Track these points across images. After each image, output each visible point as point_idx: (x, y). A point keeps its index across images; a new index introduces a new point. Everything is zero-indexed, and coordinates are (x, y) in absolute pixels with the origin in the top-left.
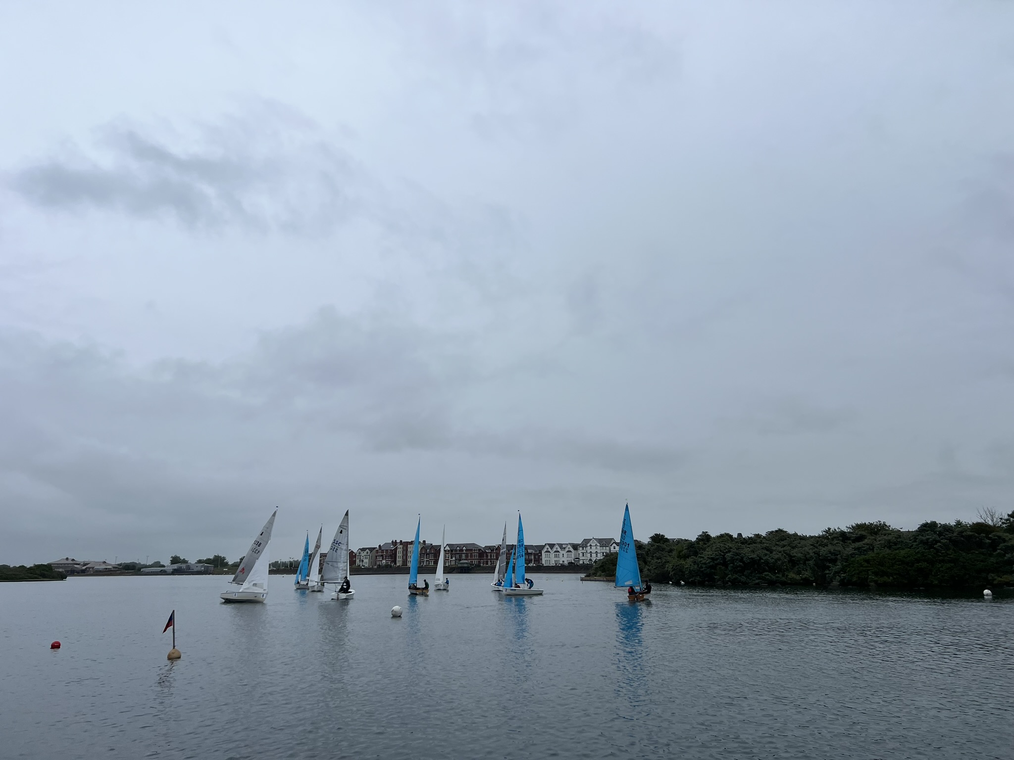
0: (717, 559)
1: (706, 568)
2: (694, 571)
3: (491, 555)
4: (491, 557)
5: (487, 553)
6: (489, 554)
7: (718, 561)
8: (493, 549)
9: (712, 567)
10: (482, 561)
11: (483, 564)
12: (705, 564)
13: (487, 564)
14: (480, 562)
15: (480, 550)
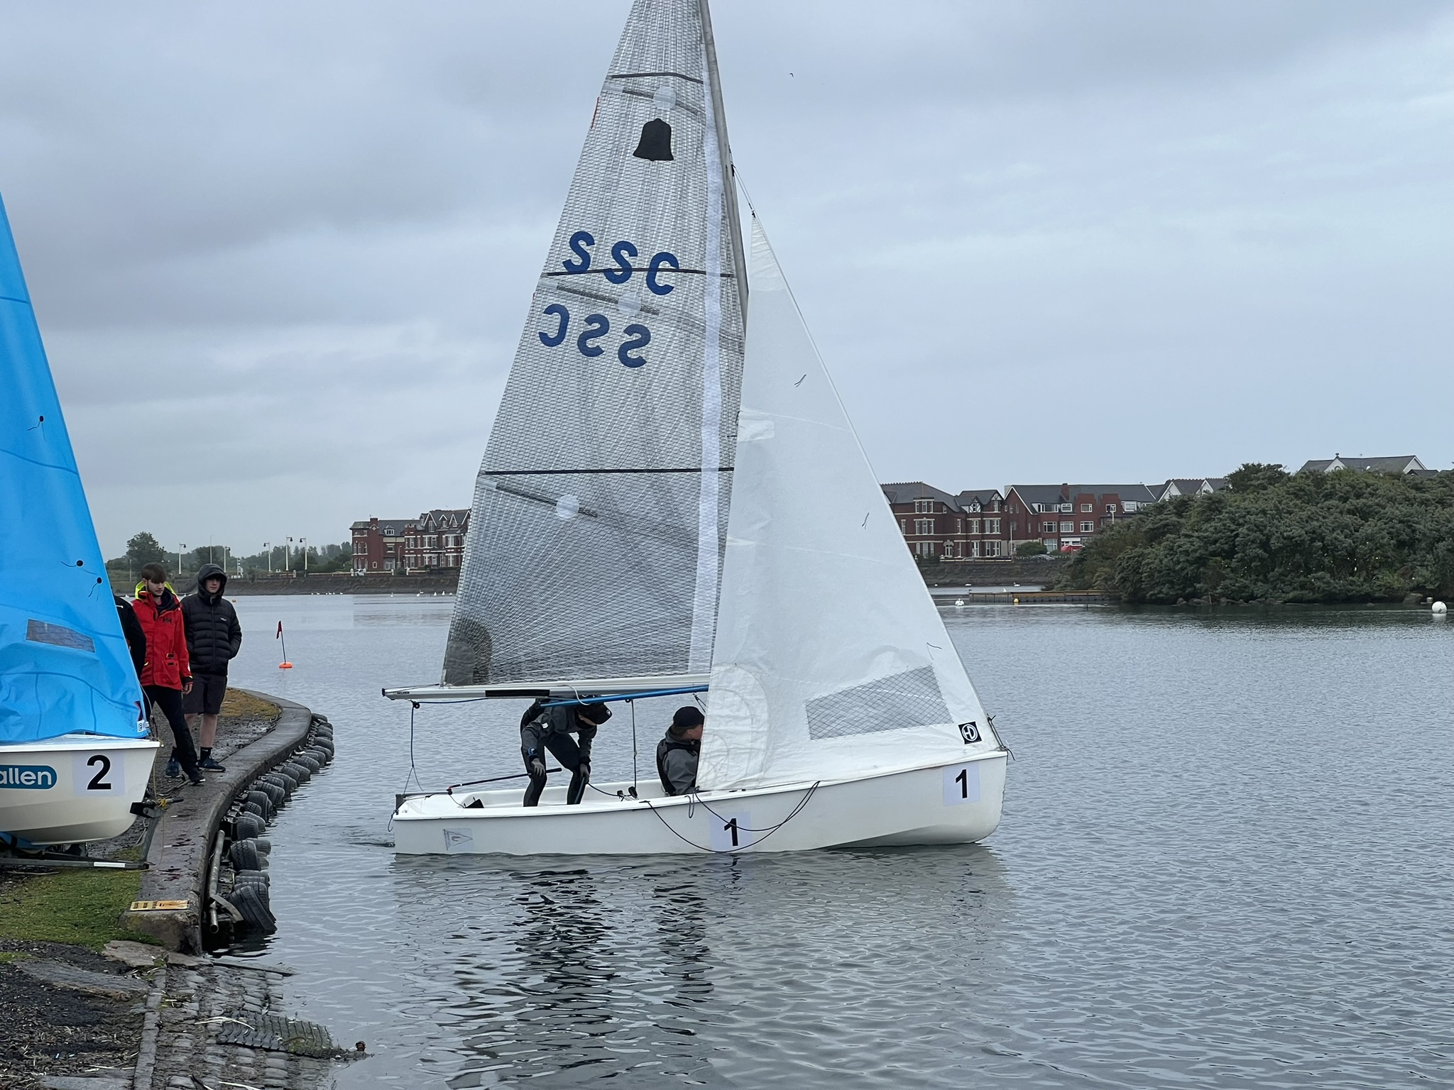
0: (1215, 542)
1: (1186, 565)
2: (1160, 572)
3: (982, 524)
4: (982, 529)
5: (967, 515)
6: (975, 522)
7: (1218, 545)
8: (991, 502)
9: (1201, 561)
10: (949, 542)
11: (955, 554)
12: (1187, 553)
13: (968, 552)
14: (940, 549)
15: (939, 505)
